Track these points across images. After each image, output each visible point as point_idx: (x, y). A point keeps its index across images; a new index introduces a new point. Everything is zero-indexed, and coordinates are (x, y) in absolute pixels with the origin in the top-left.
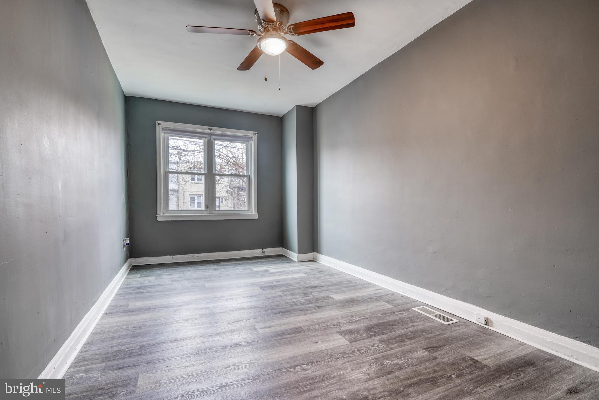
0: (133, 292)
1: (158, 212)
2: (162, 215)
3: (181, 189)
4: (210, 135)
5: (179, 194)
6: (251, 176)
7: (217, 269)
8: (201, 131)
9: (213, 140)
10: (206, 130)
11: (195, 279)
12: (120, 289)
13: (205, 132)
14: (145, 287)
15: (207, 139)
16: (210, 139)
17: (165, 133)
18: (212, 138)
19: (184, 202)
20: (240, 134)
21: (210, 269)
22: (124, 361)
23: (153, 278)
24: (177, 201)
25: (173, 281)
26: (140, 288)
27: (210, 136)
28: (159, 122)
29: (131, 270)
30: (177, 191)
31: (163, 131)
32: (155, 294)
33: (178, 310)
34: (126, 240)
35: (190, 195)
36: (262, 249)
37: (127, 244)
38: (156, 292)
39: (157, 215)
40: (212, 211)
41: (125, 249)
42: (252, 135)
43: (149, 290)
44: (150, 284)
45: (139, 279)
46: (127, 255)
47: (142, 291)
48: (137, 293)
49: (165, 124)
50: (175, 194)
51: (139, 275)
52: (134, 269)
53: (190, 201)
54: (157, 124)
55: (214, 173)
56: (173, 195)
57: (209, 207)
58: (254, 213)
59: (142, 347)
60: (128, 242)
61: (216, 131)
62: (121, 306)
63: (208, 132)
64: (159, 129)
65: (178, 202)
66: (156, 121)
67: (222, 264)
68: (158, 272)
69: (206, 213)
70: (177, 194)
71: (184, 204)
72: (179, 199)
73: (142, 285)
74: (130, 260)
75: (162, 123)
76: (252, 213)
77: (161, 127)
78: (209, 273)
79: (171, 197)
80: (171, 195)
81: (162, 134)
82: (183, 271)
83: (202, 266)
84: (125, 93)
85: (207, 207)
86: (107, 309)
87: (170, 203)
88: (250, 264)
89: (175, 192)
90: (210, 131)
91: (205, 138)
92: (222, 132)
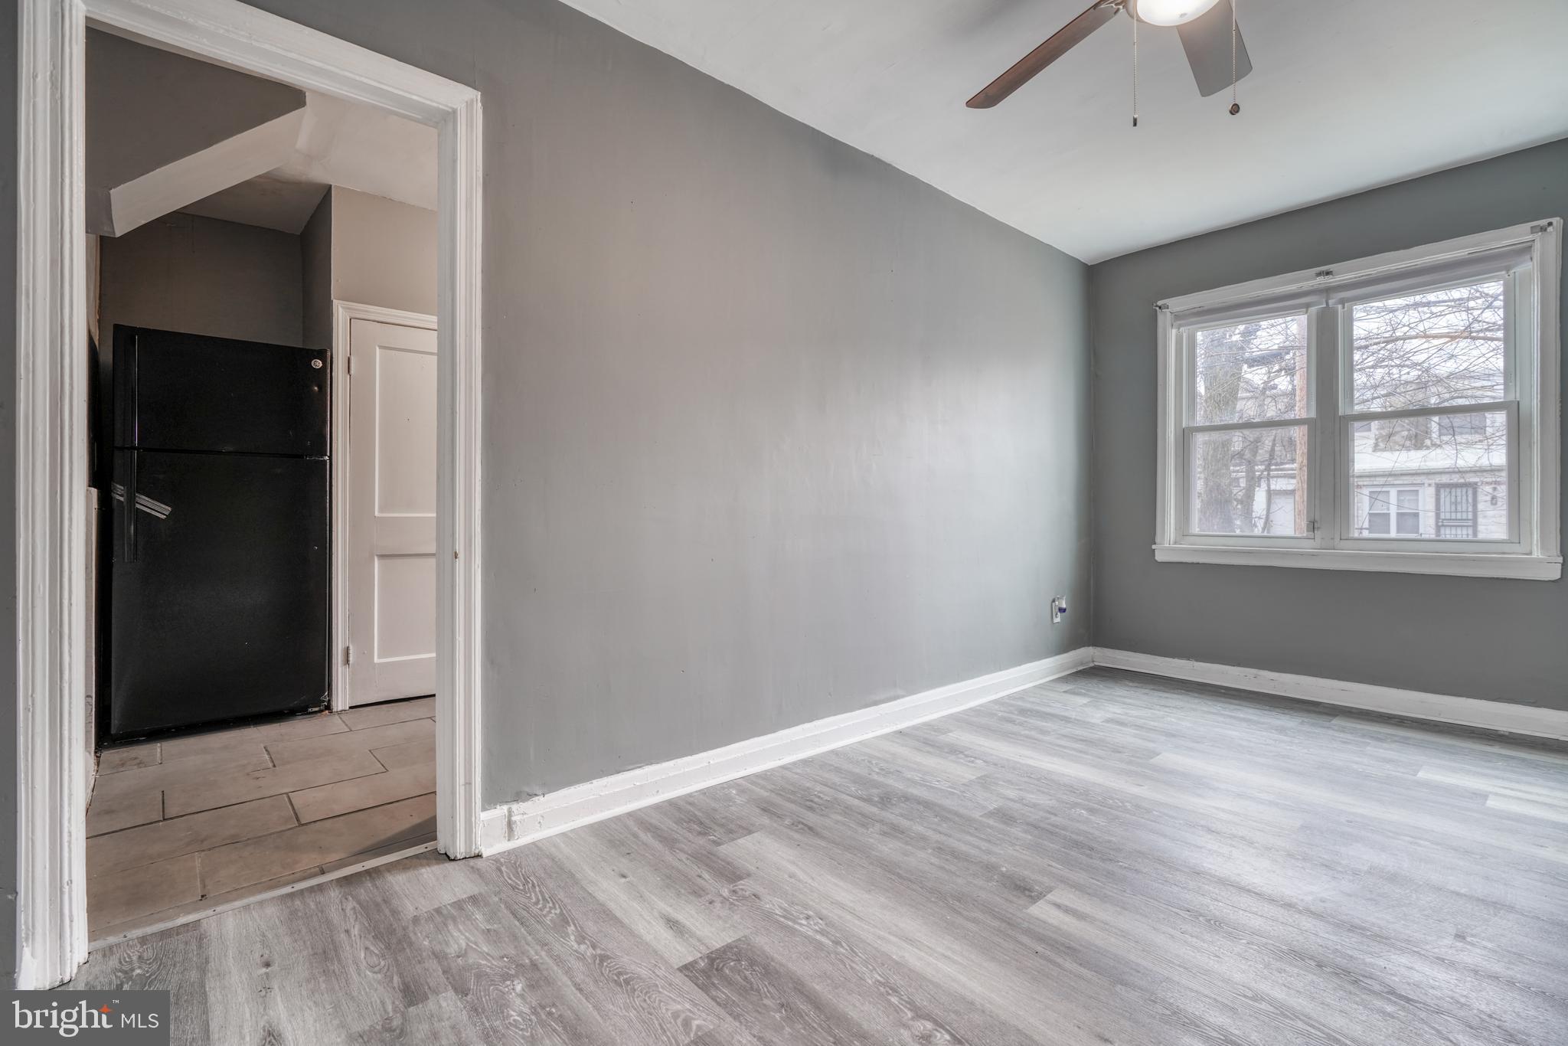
1: (1156, 537)
2: (1169, 547)
4: (1328, 291)
8: (1292, 288)
9: (1337, 306)
10: (1307, 280)
13: (1305, 289)
15: (1313, 310)
16: (1327, 304)
17: (1180, 327)
18: (1331, 302)
20: (1462, 253)
27: (1327, 297)
28: (1160, 303)
31: (1176, 323)
39: (1155, 546)
40: (1332, 539)
49: (1177, 304)
54: (1157, 310)
55: (1342, 411)
57: (1318, 528)
58: (1537, 553)
61: (1346, 272)
63: (1315, 287)
64: (1164, 319)
66: (1155, 303)
69: (1308, 546)
74: (1087, 650)
75: (1170, 301)
76: (1531, 554)
77: (1169, 314)
81: (1176, 332)
85: (1311, 527)
90: (1321, 280)
91: (1307, 306)
92: (1373, 272)
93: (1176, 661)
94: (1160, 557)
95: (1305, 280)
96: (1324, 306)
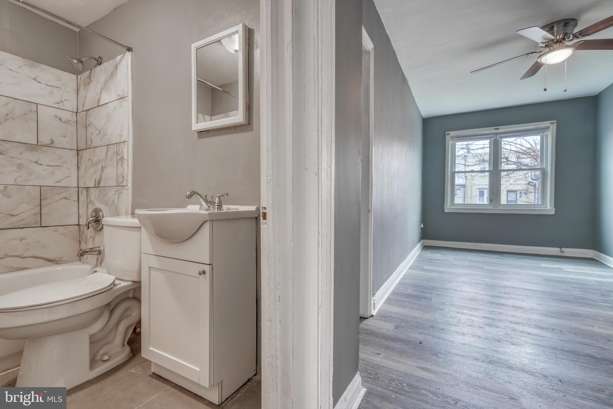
0: (426, 261)
1: (445, 205)
2: (448, 208)
3: (468, 182)
4: (496, 134)
5: (466, 189)
6: (546, 169)
7: (498, 258)
8: (488, 132)
9: (500, 139)
11: (475, 262)
12: (417, 257)
13: (491, 133)
14: (434, 260)
15: (492, 139)
16: (497, 138)
17: (453, 141)
18: (498, 137)
19: (472, 196)
20: (533, 127)
21: (491, 257)
22: (424, 290)
23: (440, 255)
24: (463, 196)
25: (455, 260)
26: (430, 259)
27: (496, 136)
28: (448, 133)
29: (423, 248)
30: (464, 186)
31: (452, 139)
32: (442, 265)
33: (458, 276)
34: (421, 225)
35: (478, 189)
36: (560, 248)
37: (422, 228)
38: (442, 264)
39: (444, 208)
40: (497, 205)
41: (420, 231)
42: (549, 125)
43: (437, 262)
44: (438, 259)
45: (429, 254)
46: (421, 236)
47: (432, 261)
48: (428, 262)
49: (453, 133)
50: (461, 189)
51: (429, 252)
52: (425, 247)
53: (478, 194)
54: (447, 135)
55: (500, 169)
56: (459, 189)
58: (549, 207)
59: (433, 287)
60: (423, 227)
61: (502, 129)
62: (419, 266)
63: (494, 132)
64: (448, 138)
65: (465, 196)
66: (446, 133)
67: (505, 255)
68: (445, 252)
69: (490, 207)
70: (464, 188)
71: (471, 199)
72: (466, 193)
73: (432, 258)
74: (422, 241)
75: (451, 132)
76: (547, 208)
77: (450, 136)
78: (490, 260)
79: (457, 192)
80: (457, 189)
81: (451, 142)
82: (464, 255)
83: (483, 254)
84: (423, 116)
85: (491, 201)
86: (411, 266)
87: (456, 198)
88: (540, 260)
89: (461, 187)
90: (496, 131)
91: (491, 138)
92: (510, 130)
93: (450, 242)
94: (446, 211)
95: (491, 130)
96: (495, 138)
